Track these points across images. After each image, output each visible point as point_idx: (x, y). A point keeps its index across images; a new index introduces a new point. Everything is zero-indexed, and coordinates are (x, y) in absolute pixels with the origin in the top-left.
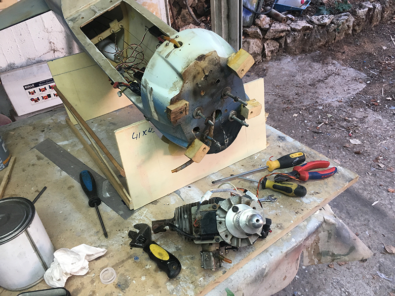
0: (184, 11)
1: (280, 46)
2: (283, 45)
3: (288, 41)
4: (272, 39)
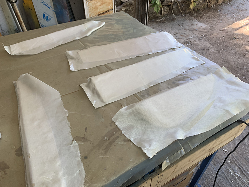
3: (174, 7)
4: (166, 6)
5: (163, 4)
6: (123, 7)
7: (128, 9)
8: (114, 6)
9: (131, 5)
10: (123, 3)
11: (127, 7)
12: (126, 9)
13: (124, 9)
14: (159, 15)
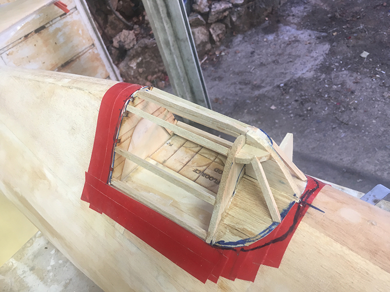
0: (111, 18)
1: (227, 27)
2: (229, 24)
3: (234, 19)
4: (216, 22)
5: (209, 21)
6: (131, 60)
7: (144, 61)
8: (112, 67)
9: (146, 50)
10: (129, 53)
11: (139, 57)
12: (138, 61)
13: (135, 64)
14: (209, 46)
